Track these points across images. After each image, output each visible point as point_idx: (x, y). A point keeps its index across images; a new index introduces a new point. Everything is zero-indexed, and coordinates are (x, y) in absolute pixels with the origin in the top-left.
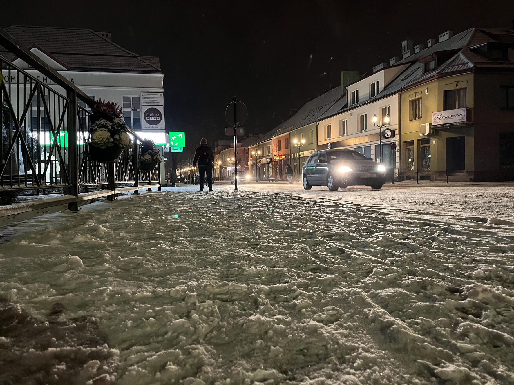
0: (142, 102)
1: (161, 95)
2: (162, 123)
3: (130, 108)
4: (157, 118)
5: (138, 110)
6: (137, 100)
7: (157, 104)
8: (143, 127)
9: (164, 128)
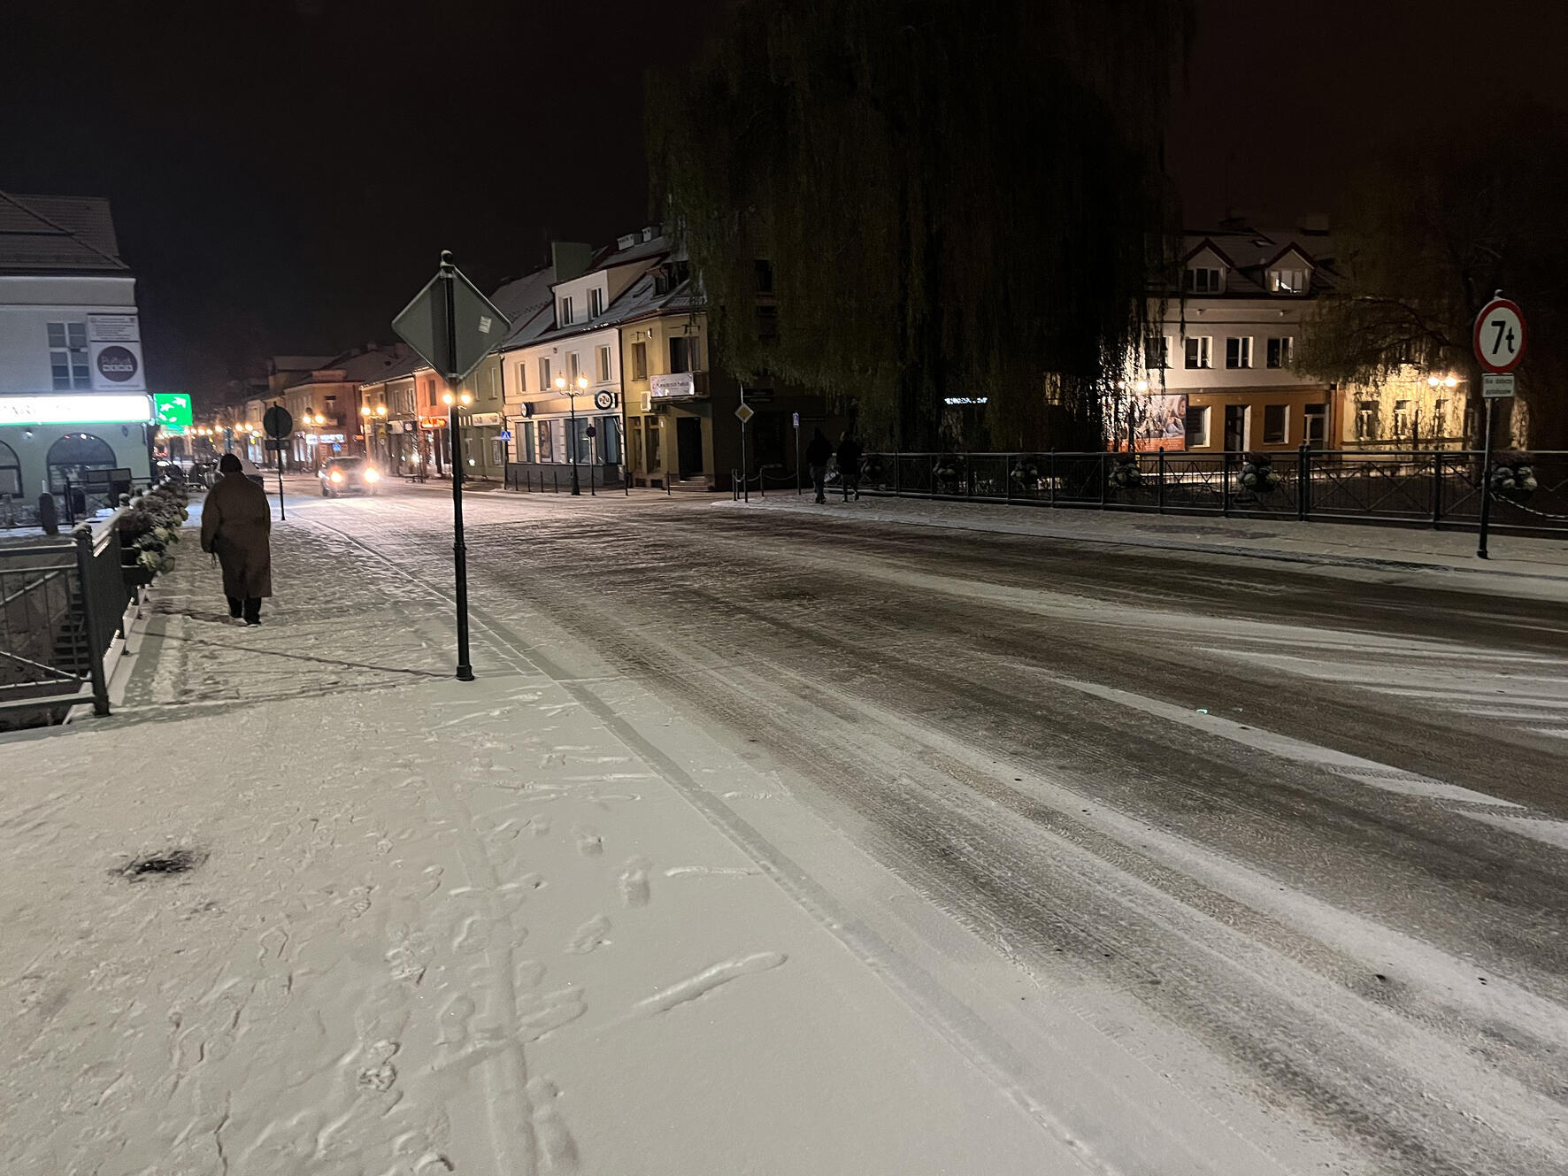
0: (92, 334)
1: (132, 320)
2: (139, 377)
3: (64, 345)
4: (128, 368)
5: (83, 350)
6: (78, 329)
7: (126, 338)
8: (96, 385)
9: (143, 386)
